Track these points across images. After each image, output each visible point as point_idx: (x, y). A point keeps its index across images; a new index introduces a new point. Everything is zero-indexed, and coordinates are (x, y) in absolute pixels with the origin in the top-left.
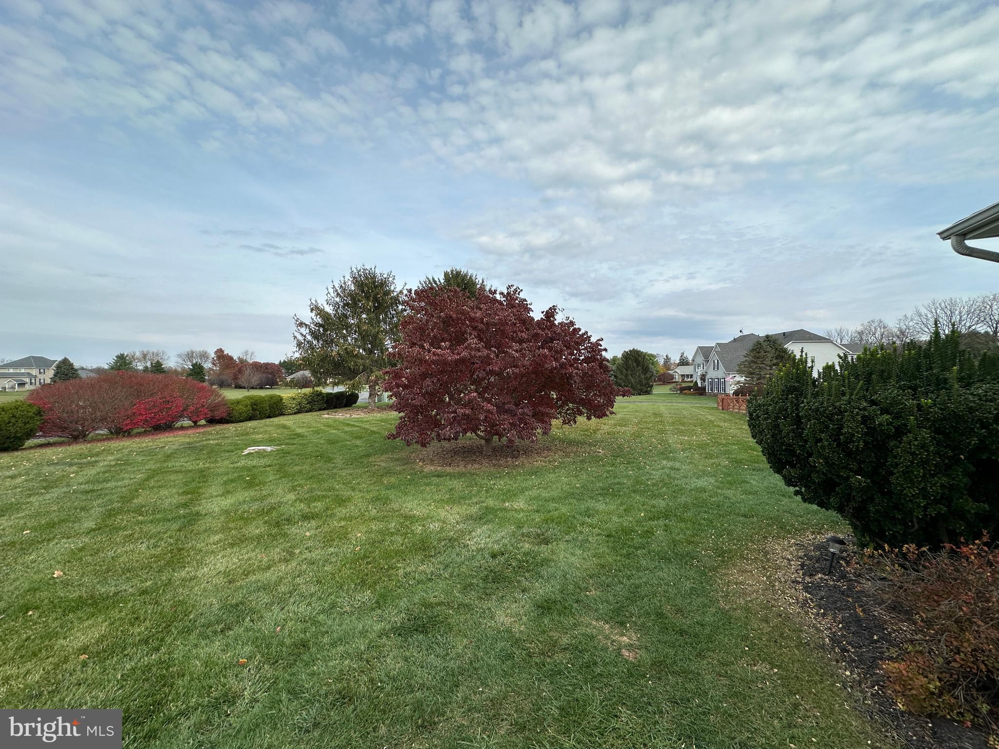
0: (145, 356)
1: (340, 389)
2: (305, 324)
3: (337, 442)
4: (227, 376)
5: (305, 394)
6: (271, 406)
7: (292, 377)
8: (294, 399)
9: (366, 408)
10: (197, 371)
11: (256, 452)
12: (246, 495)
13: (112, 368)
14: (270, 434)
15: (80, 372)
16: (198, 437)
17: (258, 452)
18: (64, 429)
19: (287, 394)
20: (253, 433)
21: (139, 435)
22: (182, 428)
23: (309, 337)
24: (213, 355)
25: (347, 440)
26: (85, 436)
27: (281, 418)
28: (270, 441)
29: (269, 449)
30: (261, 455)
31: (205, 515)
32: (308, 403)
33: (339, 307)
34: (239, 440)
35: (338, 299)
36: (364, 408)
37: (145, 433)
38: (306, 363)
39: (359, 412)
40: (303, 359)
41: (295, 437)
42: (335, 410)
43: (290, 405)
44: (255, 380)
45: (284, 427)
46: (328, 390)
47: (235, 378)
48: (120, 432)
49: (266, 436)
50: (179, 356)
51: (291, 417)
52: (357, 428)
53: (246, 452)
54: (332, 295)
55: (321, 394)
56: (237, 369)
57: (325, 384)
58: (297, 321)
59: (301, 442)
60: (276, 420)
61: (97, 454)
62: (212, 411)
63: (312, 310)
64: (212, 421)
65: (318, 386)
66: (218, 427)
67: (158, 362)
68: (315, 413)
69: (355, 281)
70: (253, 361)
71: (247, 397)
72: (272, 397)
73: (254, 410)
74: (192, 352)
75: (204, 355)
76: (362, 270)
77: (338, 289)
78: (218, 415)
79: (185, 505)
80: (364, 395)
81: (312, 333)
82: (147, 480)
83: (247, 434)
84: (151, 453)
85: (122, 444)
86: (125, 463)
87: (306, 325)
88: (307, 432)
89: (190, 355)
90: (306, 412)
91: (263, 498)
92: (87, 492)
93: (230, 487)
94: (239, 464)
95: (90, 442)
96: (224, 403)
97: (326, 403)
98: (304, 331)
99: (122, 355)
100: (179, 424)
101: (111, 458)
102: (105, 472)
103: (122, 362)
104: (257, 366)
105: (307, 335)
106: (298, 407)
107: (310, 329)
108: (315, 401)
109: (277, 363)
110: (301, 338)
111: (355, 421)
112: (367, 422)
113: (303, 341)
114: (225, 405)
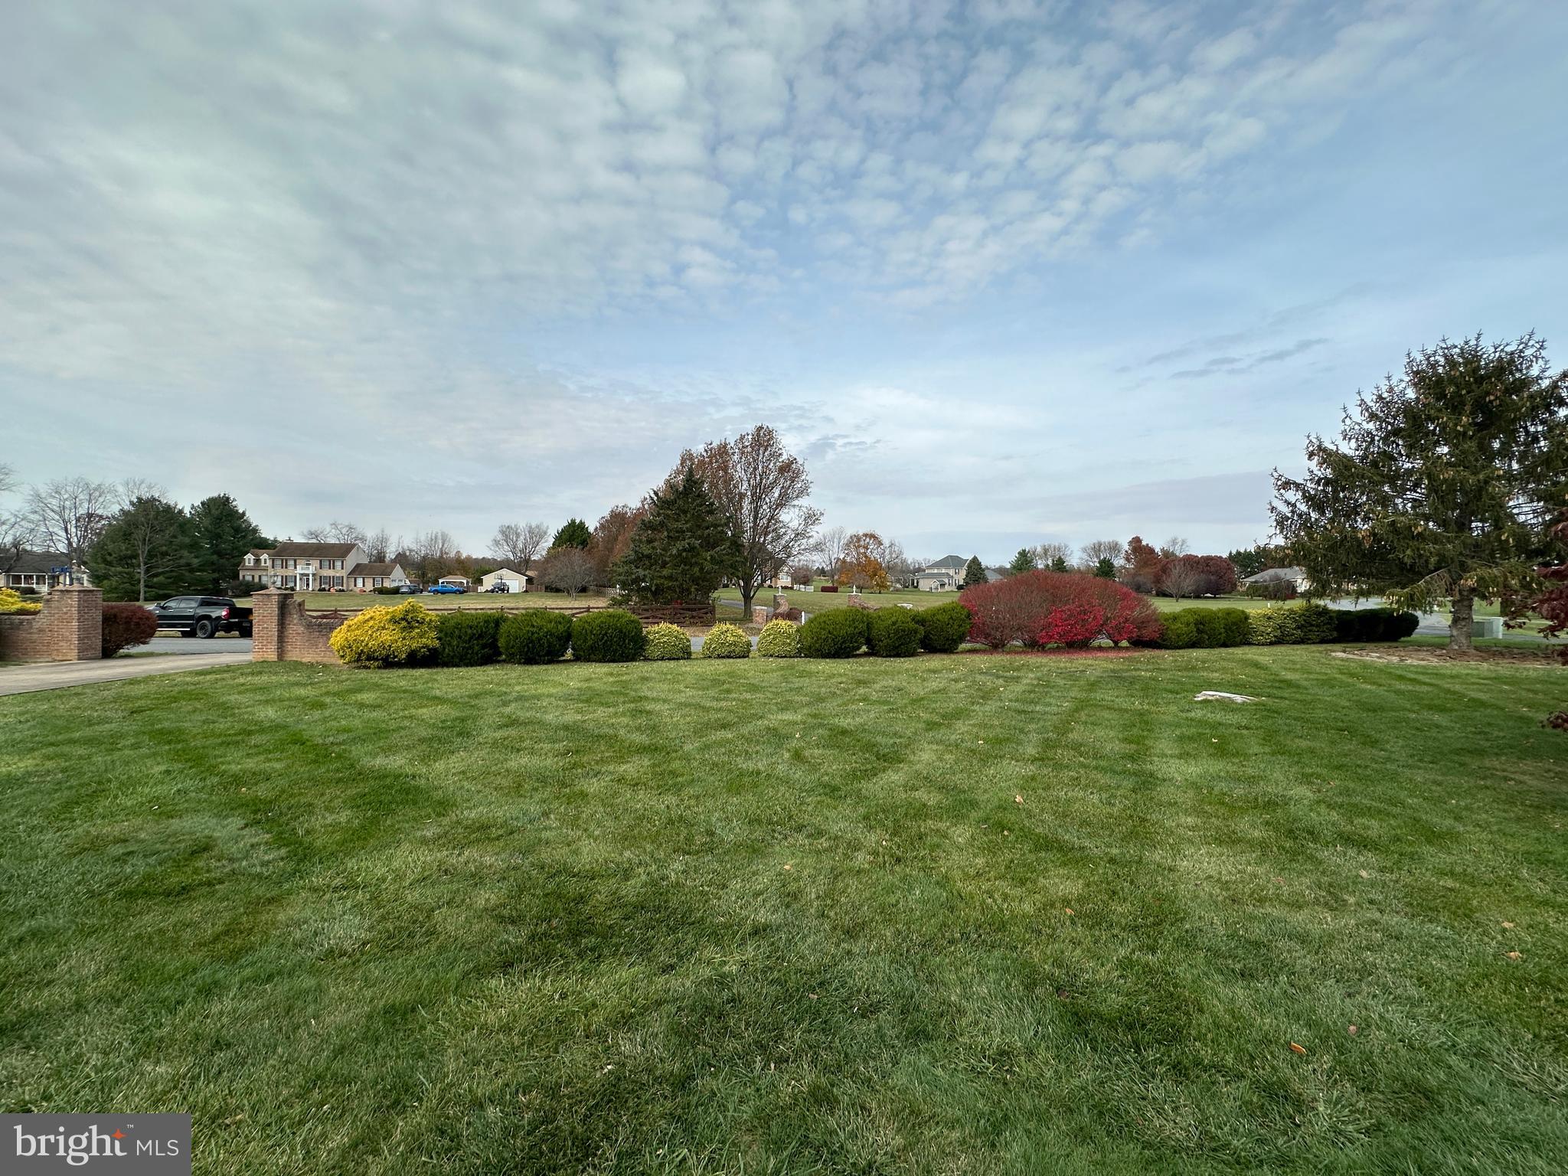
0: (1046, 551)
1: (1373, 603)
2: (1295, 483)
3: (1382, 709)
4: (1146, 577)
5: (1291, 611)
6: (1228, 628)
7: (1252, 579)
8: (1269, 618)
9: (1441, 647)
10: (1106, 569)
11: (1217, 700)
12: (1216, 766)
13: (1014, 567)
14: (1232, 674)
15: (986, 572)
16: (1122, 663)
17: (1221, 702)
18: (987, 636)
19: (1257, 609)
20: (1204, 669)
21: (1053, 651)
22: (1100, 648)
23: (1303, 507)
24: (1126, 547)
25: (1405, 709)
26: (1004, 645)
27: (1246, 649)
28: (1237, 687)
29: (1238, 699)
30: (1225, 705)
31: (1165, 780)
32: (1298, 627)
33: (1373, 440)
34: (1182, 677)
35: (1371, 426)
36: (1436, 646)
37: (1057, 650)
38: (1295, 555)
39: (1422, 655)
40: (1293, 547)
41: (1282, 685)
42: (1360, 645)
43: (1262, 629)
44: (1189, 583)
45: (1256, 665)
46: (1346, 605)
47: (1158, 580)
48: (1034, 645)
49: (1228, 677)
50: (1084, 550)
51: (1266, 649)
52: (1425, 688)
53: (1200, 697)
54: (1357, 418)
55: (1325, 611)
56: (1159, 567)
57: (1338, 593)
58: (1278, 480)
59: (1298, 696)
60: (1239, 652)
61: (1018, 669)
62: (1139, 628)
63: (1311, 455)
64: (1139, 643)
65: (1321, 596)
66: (1148, 653)
67: (1060, 558)
68: (1313, 647)
69: (1420, 378)
70: (1184, 554)
71: (1189, 611)
72: (1229, 613)
73: (1199, 631)
74: (1100, 545)
75: (1114, 548)
76: (1440, 352)
77: (1371, 404)
78: (1147, 633)
79: (1132, 758)
80: (1435, 620)
81: (1308, 498)
82: (1077, 710)
83: (1193, 668)
84: (1071, 676)
85: (1039, 660)
86: (1045, 685)
87: (1297, 486)
88: (1306, 680)
89: (1097, 549)
90: (1294, 643)
91: (1252, 780)
92: (1020, 712)
93: (1190, 747)
94: (1193, 714)
95: (1008, 653)
96: (1154, 618)
97: (1336, 629)
98: (1292, 495)
99: (1024, 551)
100: (1096, 643)
101: (1031, 675)
102: (1030, 692)
103: (1024, 559)
104: (1191, 562)
105: (1298, 504)
106: (1278, 633)
107: (1304, 492)
108: (1312, 625)
109: (1225, 555)
110: (1286, 510)
111: (1417, 673)
112: (1452, 677)
113: (1290, 515)
114: (1156, 620)
